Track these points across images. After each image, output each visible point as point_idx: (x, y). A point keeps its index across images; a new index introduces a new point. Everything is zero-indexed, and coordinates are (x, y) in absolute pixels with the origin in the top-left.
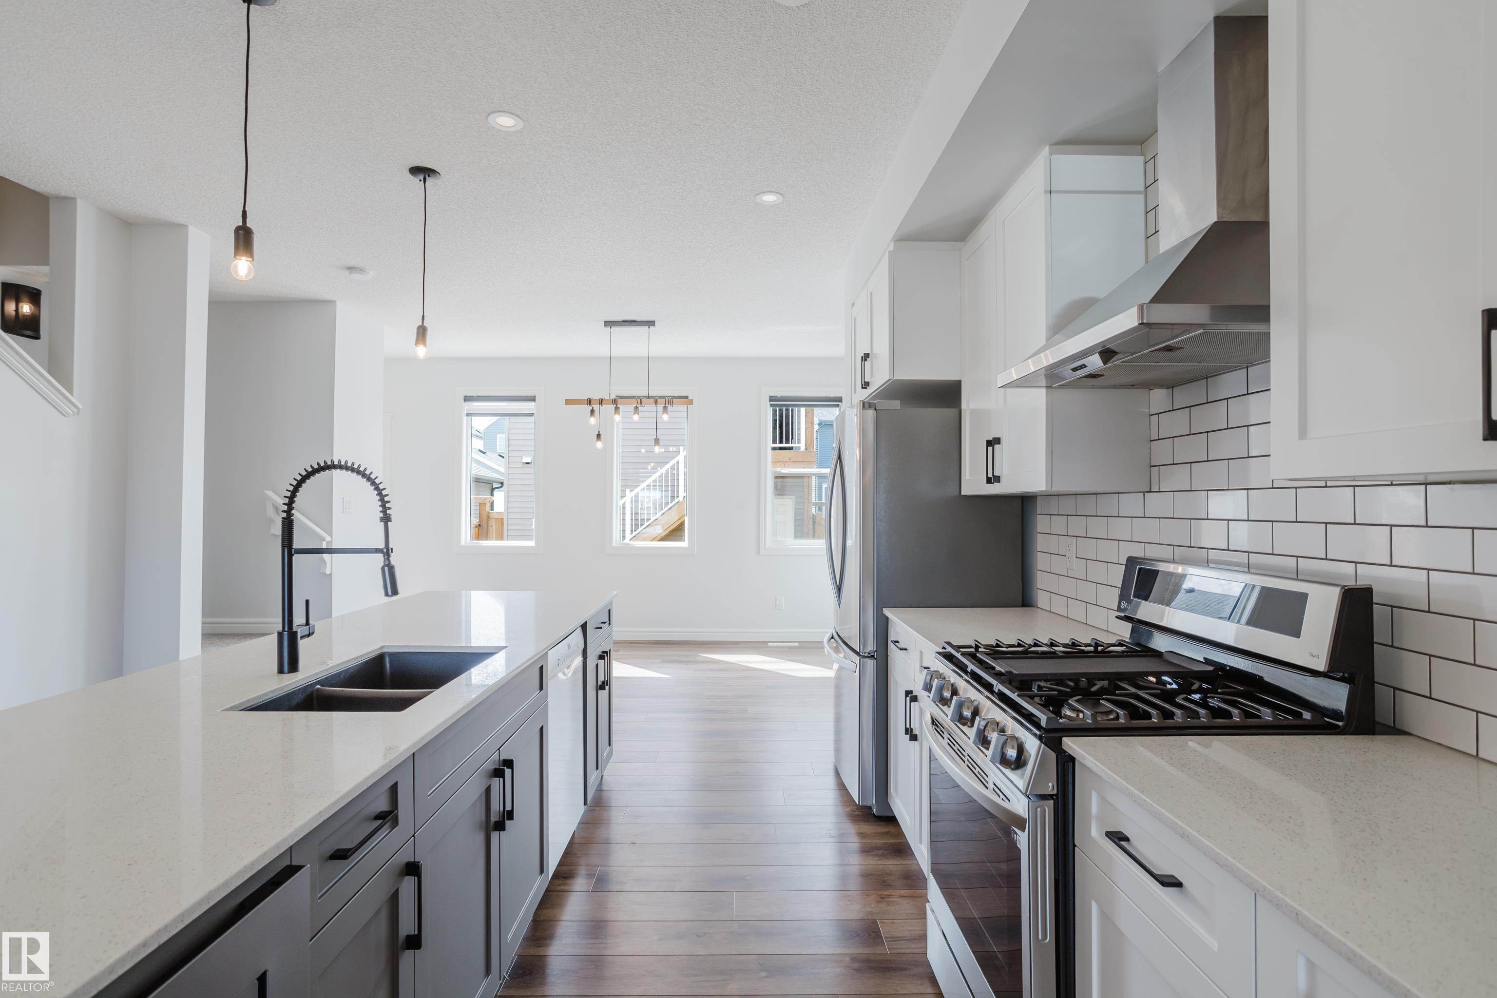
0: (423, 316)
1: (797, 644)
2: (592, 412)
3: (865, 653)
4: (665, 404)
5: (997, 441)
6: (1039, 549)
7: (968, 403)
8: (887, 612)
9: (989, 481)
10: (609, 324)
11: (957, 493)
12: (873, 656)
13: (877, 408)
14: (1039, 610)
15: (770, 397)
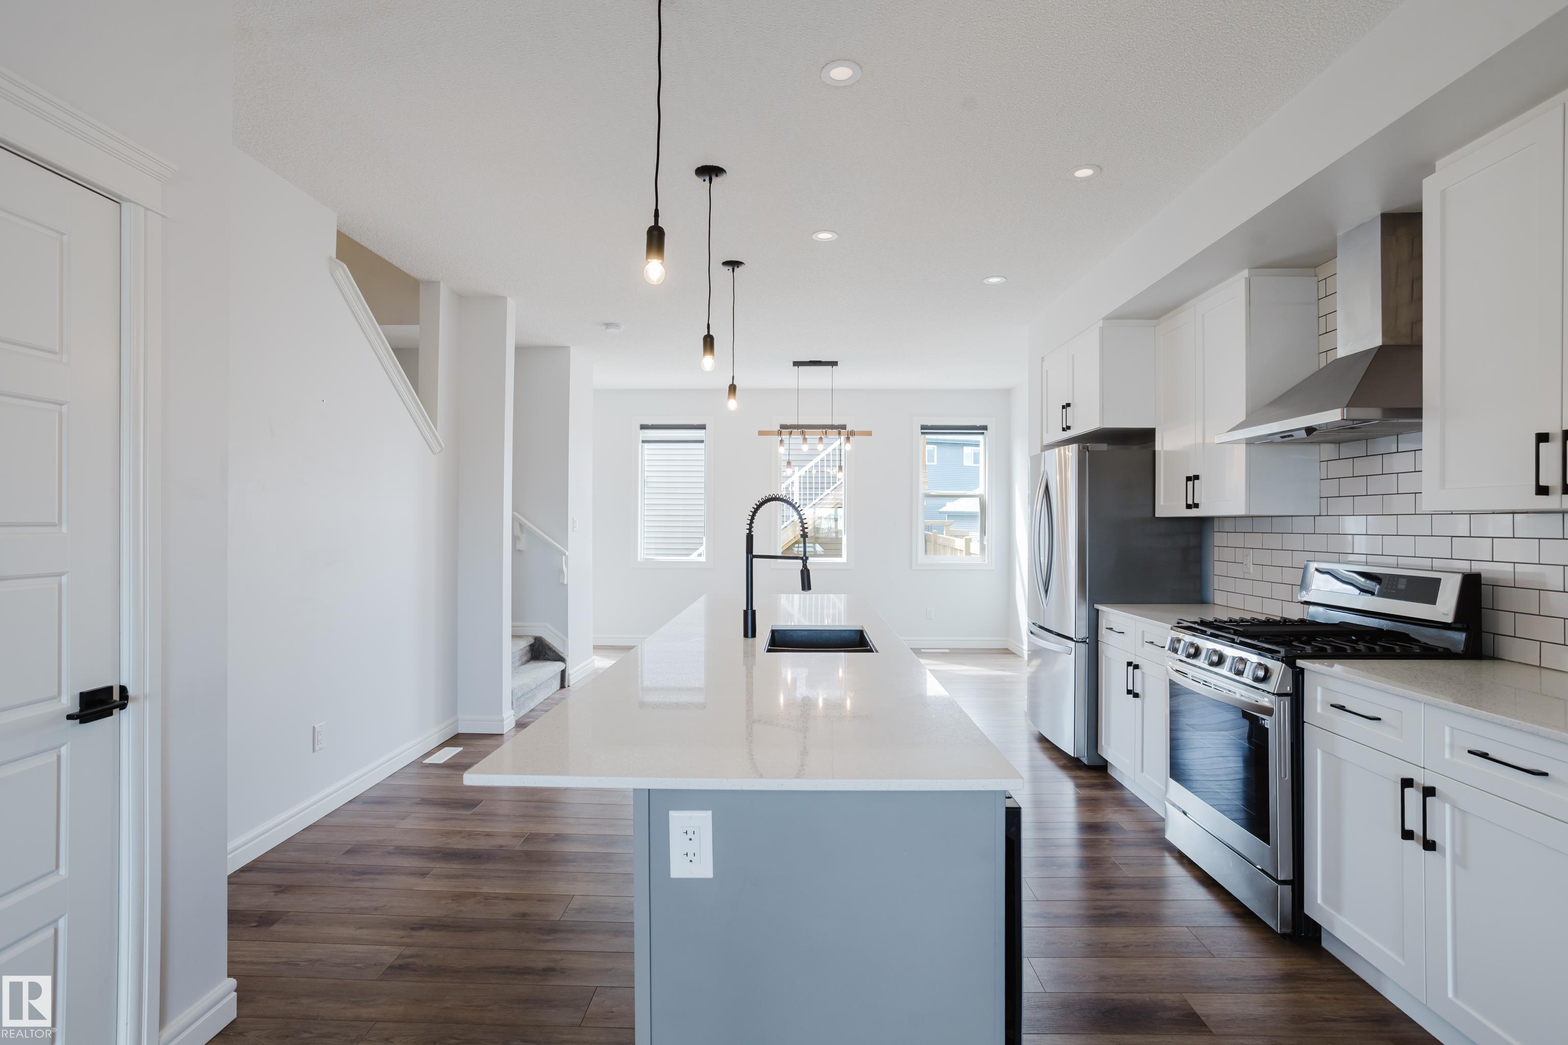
0: (733, 377)
1: (948, 651)
2: (781, 441)
3: (1079, 639)
4: (848, 435)
5: (1197, 477)
6: (1216, 558)
7: (1161, 444)
8: (1097, 606)
9: (1189, 507)
10: (797, 364)
11: (1151, 515)
12: (1085, 642)
13: (1089, 450)
14: (1216, 606)
15: (921, 426)
